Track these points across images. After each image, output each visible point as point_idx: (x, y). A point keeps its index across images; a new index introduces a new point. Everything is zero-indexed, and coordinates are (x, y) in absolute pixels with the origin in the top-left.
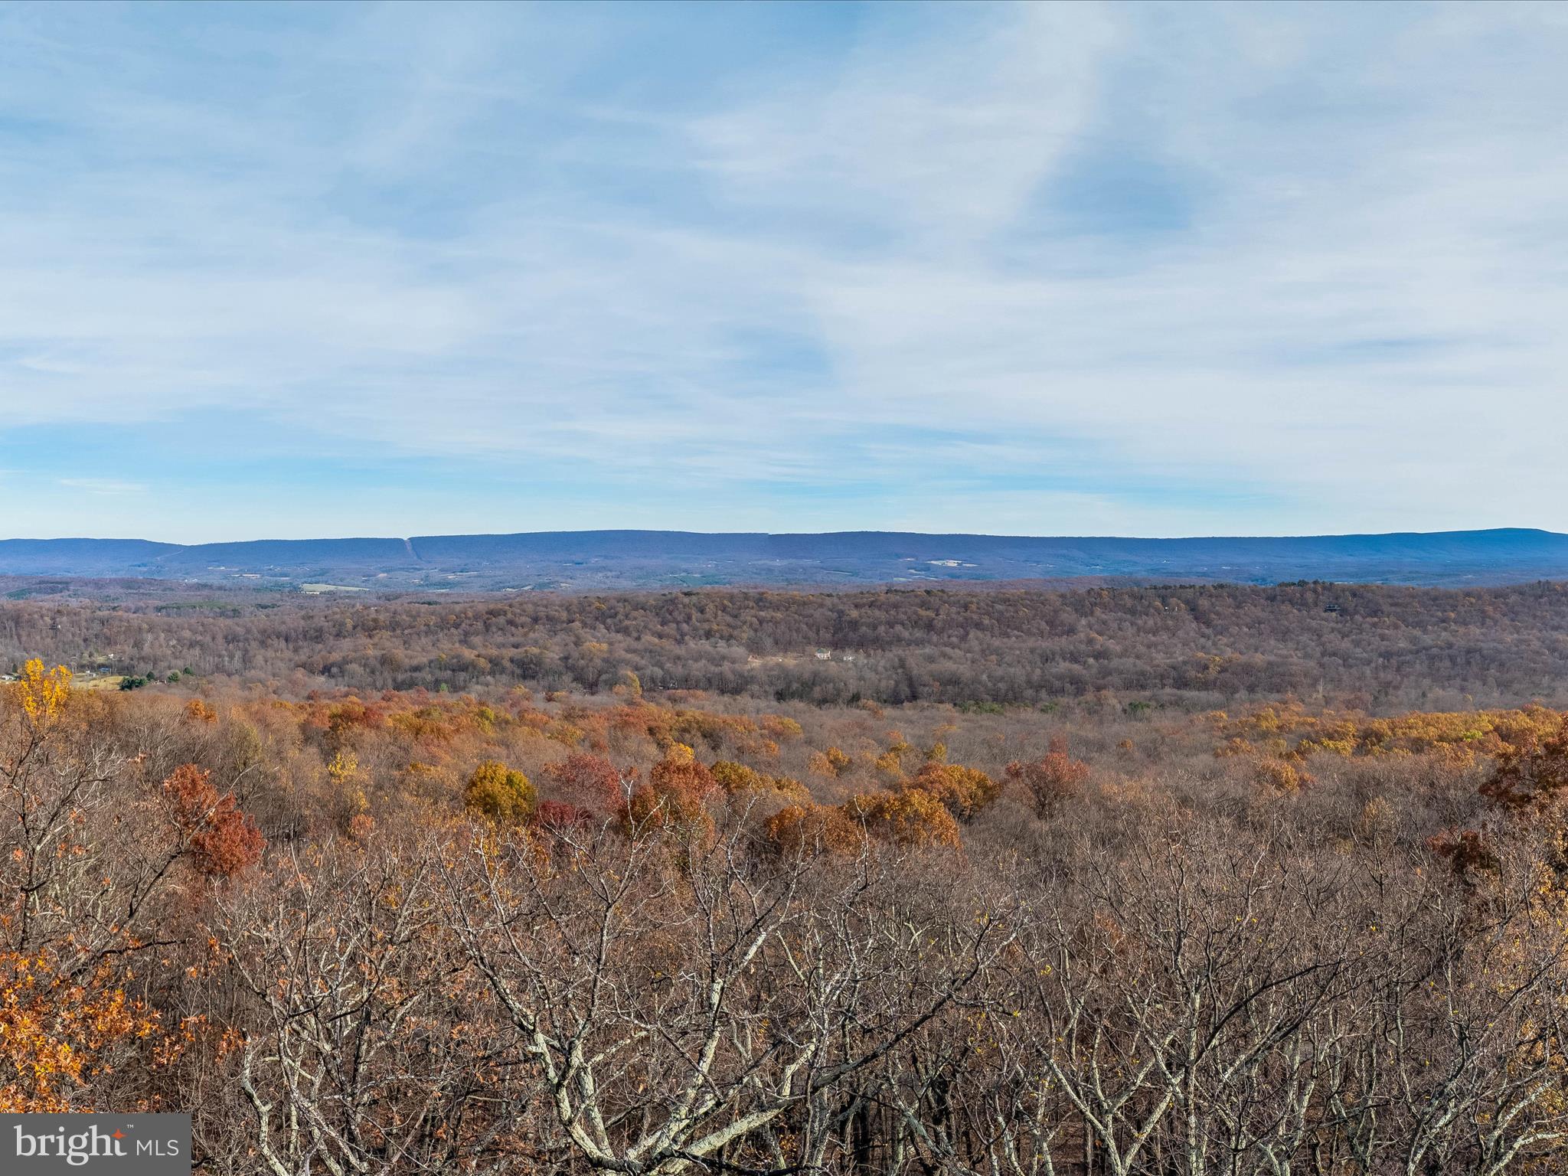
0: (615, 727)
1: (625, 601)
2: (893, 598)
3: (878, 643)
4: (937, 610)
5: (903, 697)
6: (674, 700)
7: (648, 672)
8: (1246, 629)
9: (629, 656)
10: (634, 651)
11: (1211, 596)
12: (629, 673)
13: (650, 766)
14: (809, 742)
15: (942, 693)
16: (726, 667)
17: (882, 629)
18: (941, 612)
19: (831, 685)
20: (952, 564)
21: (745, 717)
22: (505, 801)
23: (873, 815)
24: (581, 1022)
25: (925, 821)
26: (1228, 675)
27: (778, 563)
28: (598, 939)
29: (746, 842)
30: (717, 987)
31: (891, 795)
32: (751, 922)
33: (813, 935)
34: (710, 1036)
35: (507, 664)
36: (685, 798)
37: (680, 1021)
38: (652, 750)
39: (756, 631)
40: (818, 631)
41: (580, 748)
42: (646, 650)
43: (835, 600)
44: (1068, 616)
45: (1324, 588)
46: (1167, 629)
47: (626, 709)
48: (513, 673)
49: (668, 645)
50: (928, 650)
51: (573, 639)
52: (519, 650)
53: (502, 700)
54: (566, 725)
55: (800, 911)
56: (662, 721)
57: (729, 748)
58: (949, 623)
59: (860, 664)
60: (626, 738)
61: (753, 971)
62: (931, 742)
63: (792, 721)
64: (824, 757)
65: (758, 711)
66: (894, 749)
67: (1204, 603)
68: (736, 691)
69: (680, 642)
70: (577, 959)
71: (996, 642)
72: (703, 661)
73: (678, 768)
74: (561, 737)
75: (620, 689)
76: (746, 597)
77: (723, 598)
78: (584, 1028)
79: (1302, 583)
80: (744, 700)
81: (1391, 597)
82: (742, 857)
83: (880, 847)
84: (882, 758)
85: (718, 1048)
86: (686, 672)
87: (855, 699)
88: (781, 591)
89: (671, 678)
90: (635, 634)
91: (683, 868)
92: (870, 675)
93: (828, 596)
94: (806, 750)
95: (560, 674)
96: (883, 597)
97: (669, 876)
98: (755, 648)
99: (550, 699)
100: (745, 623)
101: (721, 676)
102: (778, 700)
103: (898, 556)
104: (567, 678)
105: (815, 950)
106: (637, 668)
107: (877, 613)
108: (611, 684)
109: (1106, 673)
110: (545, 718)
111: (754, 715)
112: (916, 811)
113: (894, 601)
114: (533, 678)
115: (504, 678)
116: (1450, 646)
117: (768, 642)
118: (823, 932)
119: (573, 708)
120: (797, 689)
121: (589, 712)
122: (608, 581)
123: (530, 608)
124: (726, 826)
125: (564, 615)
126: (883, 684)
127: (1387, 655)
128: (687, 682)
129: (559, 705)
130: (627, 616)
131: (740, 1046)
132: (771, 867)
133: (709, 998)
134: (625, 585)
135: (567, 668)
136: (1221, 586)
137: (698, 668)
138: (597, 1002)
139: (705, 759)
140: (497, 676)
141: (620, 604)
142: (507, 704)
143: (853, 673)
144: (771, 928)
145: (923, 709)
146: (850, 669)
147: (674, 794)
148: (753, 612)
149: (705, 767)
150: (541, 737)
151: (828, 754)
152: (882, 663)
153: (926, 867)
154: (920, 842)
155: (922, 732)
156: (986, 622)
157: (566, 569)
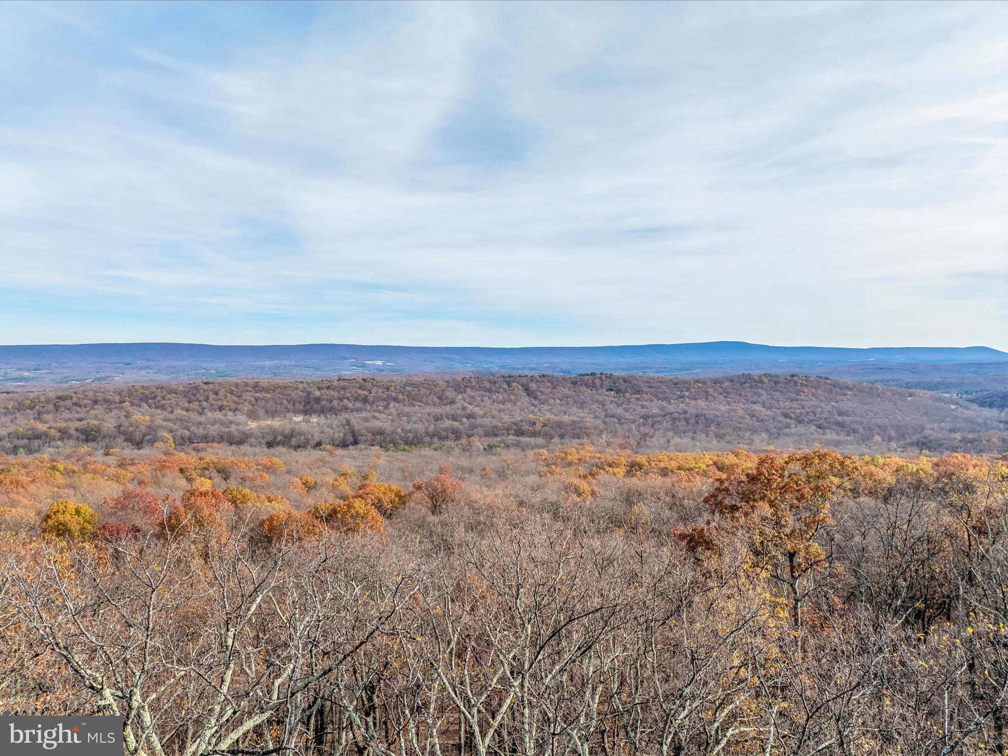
0: (156, 470)
1: (162, 388)
2: (342, 384)
3: (333, 411)
4: (370, 391)
5: (349, 443)
6: (197, 450)
7: (179, 433)
8: (558, 401)
9: (165, 423)
10: (169, 420)
11: (537, 382)
12: (166, 434)
13: (181, 494)
14: (289, 472)
15: (373, 440)
16: (233, 428)
17: (335, 402)
18: (372, 391)
19: (303, 437)
20: (379, 363)
21: (246, 459)
22: (75, 527)
23: (330, 515)
24: (138, 674)
25: (363, 517)
26: (547, 428)
27: (267, 363)
28: (147, 614)
29: (247, 537)
30: (231, 634)
31: (341, 502)
32: (252, 588)
33: (292, 593)
34: (228, 668)
35: (74, 432)
36: (206, 512)
37: (206, 660)
38: (183, 483)
39: (253, 405)
40: (294, 405)
41: (130, 485)
42: (177, 419)
43: (305, 385)
44: (450, 394)
45: (607, 377)
46: (510, 401)
47: (164, 458)
48: (78, 439)
49: (193, 415)
50: (364, 414)
51: (124, 413)
52: (83, 422)
53: (69, 457)
54: (119, 470)
55: (284, 578)
56: (190, 464)
57: (235, 478)
58: (378, 399)
59: (321, 423)
60: (164, 476)
61: (254, 621)
62: (366, 470)
63: (278, 459)
64: (299, 481)
65: (255, 455)
66: (343, 474)
67: (533, 386)
68: (240, 443)
69: (201, 413)
70: (132, 629)
71: (407, 409)
72: (218, 425)
73: (201, 493)
74: (116, 479)
75: (160, 444)
76: (246, 384)
77: (230, 385)
78: (140, 678)
79: (593, 374)
80: (245, 448)
81: (648, 382)
82: (245, 547)
83: (335, 535)
84: (336, 480)
85: (233, 674)
86: (206, 432)
87: (318, 445)
88: (270, 380)
89: (195, 436)
90: (170, 409)
91: (206, 557)
92: (326, 430)
93: (301, 382)
94: (287, 477)
95: (115, 437)
96: (336, 383)
97: (196, 563)
98: (253, 416)
99: (107, 454)
100: (246, 400)
101: (230, 434)
102: (268, 447)
103: (345, 358)
104: (120, 440)
105: (293, 602)
106: (171, 431)
107: (332, 392)
108: (152, 442)
109: (473, 427)
110: (104, 467)
111: (252, 457)
112: (357, 512)
113: (343, 385)
114: (94, 440)
115: (71, 442)
116: (685, 412)
117: (262, 412)
118: (299, 591)
119: (124, 459)
120: (281, 440)
121: (136, 461)
122: (149, 376)
123: (91, 394)
124: (234, 528)
125: (117, 398)
126: (336, 435)
127: (646, 417)
128: (205, 438)
129: (113, 457)
130: (163, 398)
131: (247, 670)
132: (265, 551)
133: (226, 641)
134: (163, 378)
135: (119, 432)
136: (544, 376)
137: (213, 430)
138: (148, 658)
139: (219, 486)
140: (66, 441)
141: (159, 390)
142: (74, 460)
143: (317, 429)
144: (265, 591)
145: (361, 450)
146: (315, 427)
147: (198, 510)
148: (251, 394)
149: (219, 491)
150: (101, 481)
151: (301, 479)
152: (336, 422)
153: (364, 546)
154: (360, 531)
155: (361, 464)
156: (400, 397)
157: (118, 368)
